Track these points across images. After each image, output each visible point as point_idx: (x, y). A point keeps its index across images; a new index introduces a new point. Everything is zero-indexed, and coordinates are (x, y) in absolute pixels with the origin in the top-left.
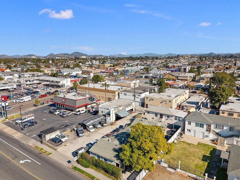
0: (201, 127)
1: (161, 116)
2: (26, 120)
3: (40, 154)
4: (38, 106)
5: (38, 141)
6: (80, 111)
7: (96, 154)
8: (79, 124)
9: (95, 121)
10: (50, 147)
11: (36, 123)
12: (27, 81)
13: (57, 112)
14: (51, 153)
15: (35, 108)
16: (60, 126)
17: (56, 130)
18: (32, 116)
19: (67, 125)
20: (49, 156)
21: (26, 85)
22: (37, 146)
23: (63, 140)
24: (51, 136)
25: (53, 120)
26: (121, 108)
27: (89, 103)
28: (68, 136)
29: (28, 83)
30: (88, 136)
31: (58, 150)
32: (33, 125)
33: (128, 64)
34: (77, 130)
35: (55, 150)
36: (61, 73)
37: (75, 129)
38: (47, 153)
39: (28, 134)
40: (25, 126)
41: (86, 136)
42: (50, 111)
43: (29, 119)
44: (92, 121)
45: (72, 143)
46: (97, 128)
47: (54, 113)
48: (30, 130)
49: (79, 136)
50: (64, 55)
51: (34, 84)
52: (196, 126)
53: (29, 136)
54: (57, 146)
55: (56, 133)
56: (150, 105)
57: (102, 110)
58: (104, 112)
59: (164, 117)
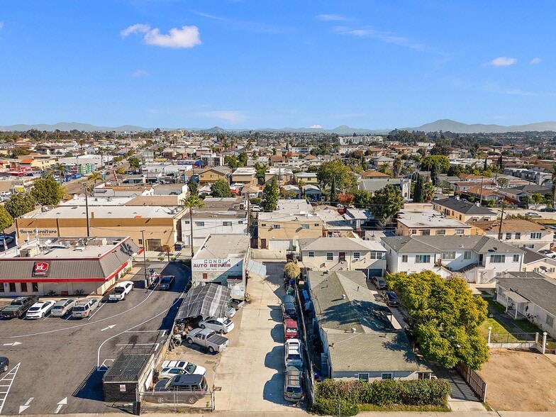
0: (425, 262)
1: (342, 255)
9: (218, 302)
13: (36, 308)
19: (130, 335)
33: (56, 150)
37: (180, 338)
44: (215, 305)
47: (26, 318)
52: (417, 262)
56: (270, 240)
57: (204, 270)
58: (212, 275)
59: (347, 258)
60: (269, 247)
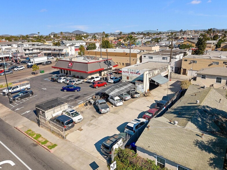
2: (18, 89)
3: (36, 145)
4: (37, 74)
5: (34, 121)
6: (94, 78)
7: (156, 155)
8: (97, 94)
9: (121, 90)
10: (53, 132)
11: (32, 93)
12: (25, 50)
13: (62, 79)
14: (55, 145)
15: (33, 76)
16: (68, 98)
17: (63, 103)
18: (27, 84)
19: (78, 95)
20: (52, 151)
21: (25, 54)
22: (30, 130)
23: (75, 119)
24: (54, 112)
25: (56, 89)
26: (156, 72)
27: (105, 69)
28: (82, 112)
29: (27, 52)
30: (115, 113)
31: (67, 138)
32: (28, 96)
34: (95, 104)
35: (63, 138)
36: (64, 44)
37: (92, 101)
38: (48, 144)
39: (18, 109)
40: (14, 97)
41: (111, 113)
42: (52, 79)
43: (22, 88)
44: (117, 90)
45: (92, 124)
46: (125, 100)
47: (57, 82)
48: (22, 103)
49: (100, 113)
50: (65, 33)
51: (34, 53)
53: (20, 112)
54: (66, 130)
55: (62, 107)
56: (189, 70)
58: (131, 78)
60: (188, 75)
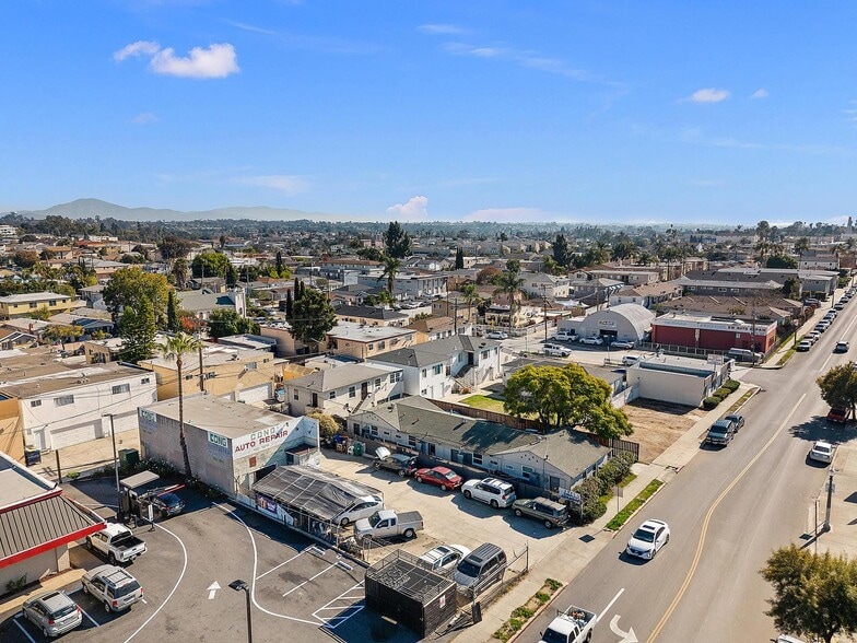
0: (439, 372)
1: (364, 387)
52: (433, 374)
57: (250, 452)
58: (263, 457)
59: (370, 389)
